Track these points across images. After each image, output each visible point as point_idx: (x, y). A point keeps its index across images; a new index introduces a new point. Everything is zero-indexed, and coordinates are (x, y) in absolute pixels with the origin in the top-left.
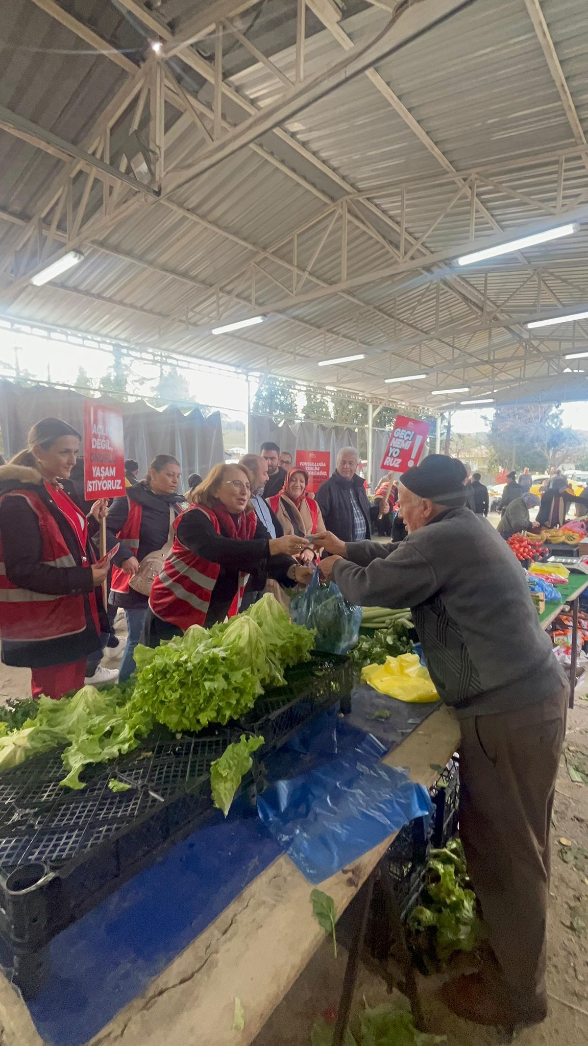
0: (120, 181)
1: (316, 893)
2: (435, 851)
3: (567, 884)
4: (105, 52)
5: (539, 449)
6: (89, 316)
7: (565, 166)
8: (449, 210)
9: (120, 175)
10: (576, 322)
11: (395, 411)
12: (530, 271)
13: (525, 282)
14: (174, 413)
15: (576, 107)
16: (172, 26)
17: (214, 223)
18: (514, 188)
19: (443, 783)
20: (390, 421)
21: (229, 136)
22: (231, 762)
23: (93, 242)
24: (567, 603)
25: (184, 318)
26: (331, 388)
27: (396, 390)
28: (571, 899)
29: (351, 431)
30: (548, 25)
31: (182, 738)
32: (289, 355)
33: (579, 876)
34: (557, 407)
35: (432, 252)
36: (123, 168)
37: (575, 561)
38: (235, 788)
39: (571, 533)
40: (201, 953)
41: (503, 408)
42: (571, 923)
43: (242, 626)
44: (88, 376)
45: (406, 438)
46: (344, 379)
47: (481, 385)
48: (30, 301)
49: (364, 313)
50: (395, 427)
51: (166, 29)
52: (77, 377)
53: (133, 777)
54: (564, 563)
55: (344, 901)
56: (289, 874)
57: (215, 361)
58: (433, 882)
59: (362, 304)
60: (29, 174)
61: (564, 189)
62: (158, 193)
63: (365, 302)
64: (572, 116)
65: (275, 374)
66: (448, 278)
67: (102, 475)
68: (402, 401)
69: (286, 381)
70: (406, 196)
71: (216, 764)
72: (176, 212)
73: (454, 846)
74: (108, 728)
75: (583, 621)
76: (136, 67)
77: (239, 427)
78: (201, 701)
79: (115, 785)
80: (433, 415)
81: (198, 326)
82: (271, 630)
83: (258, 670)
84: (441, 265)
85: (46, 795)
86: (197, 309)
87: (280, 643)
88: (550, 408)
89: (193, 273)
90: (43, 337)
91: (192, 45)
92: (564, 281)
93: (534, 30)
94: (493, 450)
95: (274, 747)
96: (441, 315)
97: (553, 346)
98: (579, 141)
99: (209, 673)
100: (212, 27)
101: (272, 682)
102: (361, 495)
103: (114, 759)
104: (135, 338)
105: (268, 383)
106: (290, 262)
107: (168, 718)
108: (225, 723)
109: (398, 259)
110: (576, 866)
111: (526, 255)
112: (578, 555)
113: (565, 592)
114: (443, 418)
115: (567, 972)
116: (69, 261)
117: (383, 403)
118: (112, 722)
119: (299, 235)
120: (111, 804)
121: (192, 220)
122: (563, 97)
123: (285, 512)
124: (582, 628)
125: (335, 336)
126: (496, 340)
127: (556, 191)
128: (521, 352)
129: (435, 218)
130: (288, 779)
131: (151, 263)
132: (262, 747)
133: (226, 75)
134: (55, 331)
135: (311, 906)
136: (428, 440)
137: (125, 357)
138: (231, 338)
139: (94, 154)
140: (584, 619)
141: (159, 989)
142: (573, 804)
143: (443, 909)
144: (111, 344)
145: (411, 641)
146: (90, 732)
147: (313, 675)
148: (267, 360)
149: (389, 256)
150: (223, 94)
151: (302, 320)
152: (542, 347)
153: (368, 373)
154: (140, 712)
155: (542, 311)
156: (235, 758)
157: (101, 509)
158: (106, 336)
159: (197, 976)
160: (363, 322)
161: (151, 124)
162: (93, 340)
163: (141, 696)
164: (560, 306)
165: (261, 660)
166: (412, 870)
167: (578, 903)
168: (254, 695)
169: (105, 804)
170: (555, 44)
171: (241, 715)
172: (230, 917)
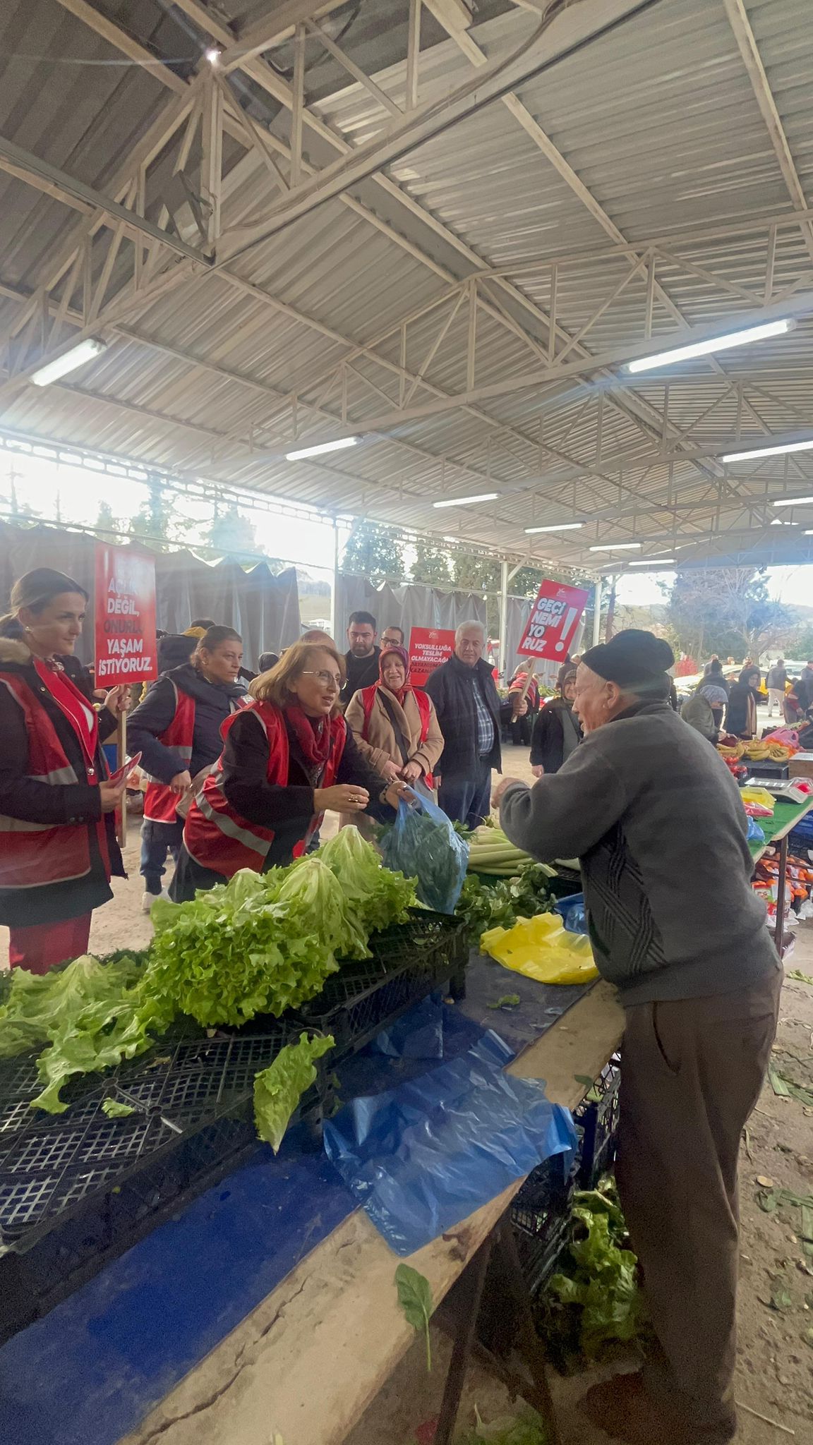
0: (158, 242)
1: (403, 1269)
2: (581, 1193)
3: (767, 1242)
4: (140, 63)
5: (736, 629)
6: (115, 431)
7: (778, 239)
8: (616, 297)
9: (157, 233)
10: (788, 455)
11: (540, 573)
12: (727, 384)
13: (719, 399)
14: (232, 569)
15: (794, 158)
16: (235, 27)
17: (292, 305)
18: (709, 268)
19: (594, 1095)
20: (532, 587)
21: (312, 182)
22: (285, 1074)
23: (120, 327)
24: (772, 844)
25: (247, 437)
26: (452, 540)
27: (541, 544)
28: (771, 1265)
29: (477, 599)
30: (757, 42)
31: (216, 1035)
32: (393, 492)
33: (784, 1232)
34: (761, 572)
35: (592, 354)
36: (163, 224)
37: (782, 785)
38: (290, 1112)
39: (778, 746)
40: (229, 1365)
41: (687, 572)
42: (772, 1301)
43: (308, 873)
44: (114, 515)
45: (554, 611)
46: (469, 527)
47: (658, 539)
48: (31, 408)
49: (498, 436)
50: (540, 597)
51: (225, 30)
52: (98, 516)
53: (139, 1095)
54: (768, 788)
55: (446, 1282)
56: (366, 1241)
57: (289, 498)
58: (577, 1238)
59: (496, 424)
60: (31, 228)
61: (776, 272)
62: (211, 260)
63: (499, 422)
64: (789, 171)
65: (373, 518)
66: (615, 390)
67: (123, 652)
68: (550, 559)
69: (390, 528)
70: (559, 276)
71: (262, 1077)
72: (237, 289)
73: (609, 1186)
74: (108, 1020)
75: (792, 868)
76: (185, 85)
77: (322, 590)
78: (245, 982)
79: (112, 1108)
80: (591, 580)
81: (267, 448)
82: (352, 876)
83: (331, 937)
84: (605, 371)
85: (9, 1121)
86: (266, 425)
87: (364, 897)
88: (751, 573)
89: (261, 375)
90: (51, 459)
91: (262, 55)
92: (774, 398)
93: (737, 49)
94: (672, 630)
95: (352, 1049)
96: (604, 441)
97: (758, 488)
98: (796, 206)
99: (258, 942)
100: (291, 30)
101: (351, 953)
102: (488, 686)
103: (114, 1067)
104: (178, 463)
105: (364, 531)
106: (396, 363)
107: (196, 1006)
108: (279, 1014)
109: (546, 362)
110: (779, 1216)
111: (721, 361)
112: (787, 777)
113: (769, 828)
114: (605, 584)
115: (765, 1372)
116: (85, 352)
117: (523, 561)
118: (115, 1011)
119: (409, 326)
120: (104, 1136)
121: (260, 301)
122: (776, 144)
123: (384, 710)
124: (790, 878)
125: (458, 468)
126: (678, 479)
127: (764, 274)
128: (714, 495)
129: (596, 307)
130: (370, 1095)
131: (201, 359)
132: (331, 1051)
133: (310, 98)
134: (66, 451)
135: (395, 1291)
136: (584, 614)
137: (165, 491)
138: (313, 467)
139: (122, 203)
140: (794, 865)
141: (163, 1421)
142: (777, 1128)
143: (591, 1279)
144: (145, 471)
145: (553, 895)
146: (81, 1026)
147: (412, 944)
148: (364, 497)
149: (533, 358)
150: (305, 126)
151: (411, 444)
152: (741, 490)
153: (502, 520)
154: (156, 997)
155: (742, 439)
156: (292, 1068)
157: (120, 699)
158: (138, 459)
159: (222, 1400)
160: (495, 449)
161: (204, 162)
162: (118, 464)
163: (157, 973)
164: (767, 434)
165: (335, 922)
166: (549, 1222)
167: (781, 1271)
168: (323, 972)
169: (94, 1137)
170: (767, 69)
171: (304, 1003)
172: (275, 1307)
